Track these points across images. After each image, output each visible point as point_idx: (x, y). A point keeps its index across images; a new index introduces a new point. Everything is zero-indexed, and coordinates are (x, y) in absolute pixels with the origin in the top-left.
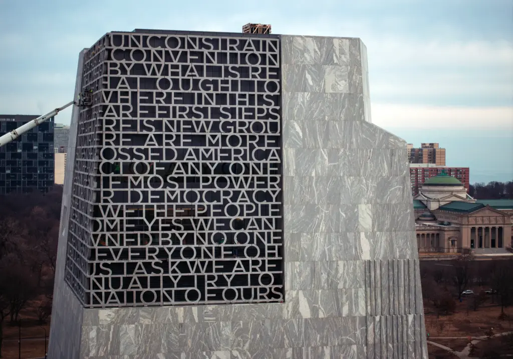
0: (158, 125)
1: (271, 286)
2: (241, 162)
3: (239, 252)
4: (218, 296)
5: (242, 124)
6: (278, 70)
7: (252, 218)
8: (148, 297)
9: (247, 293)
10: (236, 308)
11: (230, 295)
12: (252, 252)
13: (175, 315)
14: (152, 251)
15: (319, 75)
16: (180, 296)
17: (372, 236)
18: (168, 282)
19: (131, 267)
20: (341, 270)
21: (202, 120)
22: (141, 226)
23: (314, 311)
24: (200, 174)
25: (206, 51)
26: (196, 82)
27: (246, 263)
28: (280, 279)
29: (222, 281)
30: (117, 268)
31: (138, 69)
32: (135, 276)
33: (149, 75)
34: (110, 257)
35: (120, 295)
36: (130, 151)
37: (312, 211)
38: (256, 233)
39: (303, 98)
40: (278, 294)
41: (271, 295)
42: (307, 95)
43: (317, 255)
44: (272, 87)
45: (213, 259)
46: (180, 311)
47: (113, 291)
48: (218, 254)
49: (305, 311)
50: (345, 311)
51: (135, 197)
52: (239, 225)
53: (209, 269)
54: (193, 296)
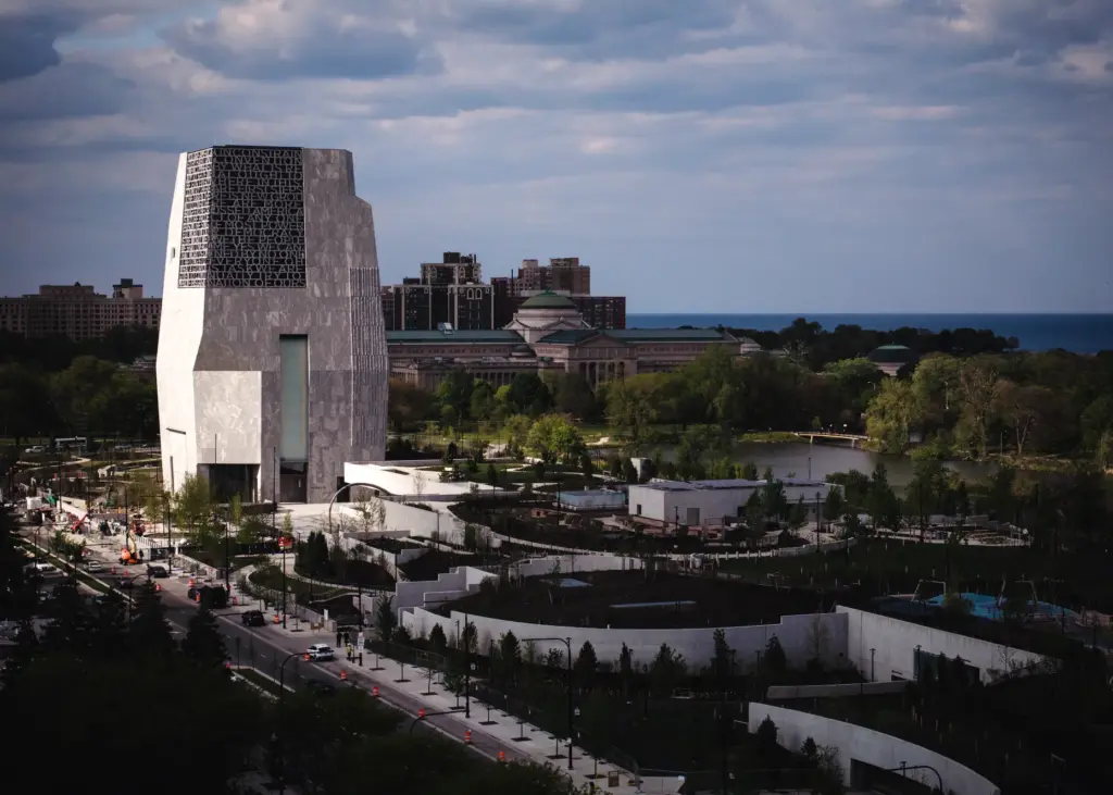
0: (240, 196)
1: (299, 280)
2: (283, 215)
3: (282, 261)
4: (271, 284)
5: (283, 195)
6: (301, 167)
7: (289, 244)
8: (237, 283)
9: (287, 283)
10: (283, 290)
11: (278, 283)
12: (289, 262)
13: (250, 292)
14: (238, 259)
15: (323, 169)
16: (252, 283)
17: (353, 256)
18: (246, 276)
19: (228, 268)
20: (336, 273)
21: (262, 193)
22: (232, 247)
23: (322, 293)
24: (262, 221)
25: (263, 158)
26: (258, 173)
27: (286, 268)
28: (304, 276)
29: (274, 276)
30: (221, 268)
31: (229, 167)
32: (229, 272)
33: (234, 170)
34: (217, 262)
35: (223, 281)
36: (226, 209)
37: (320, 241)
38: (291, 252)
39: (315, 182)
40: (302, 284)
41: (299, 284)
42: (317, 180)
43: (323, 264)
44: (298, 176)
45: (269, 264)
46: (253, 290)
47: (219, 279)
48: (272, 262)
49: (317, 292)
50: (339, 293)
51: (229, 232)
52: (283, 247)
53: (267, 270)
54: (259, 283)
